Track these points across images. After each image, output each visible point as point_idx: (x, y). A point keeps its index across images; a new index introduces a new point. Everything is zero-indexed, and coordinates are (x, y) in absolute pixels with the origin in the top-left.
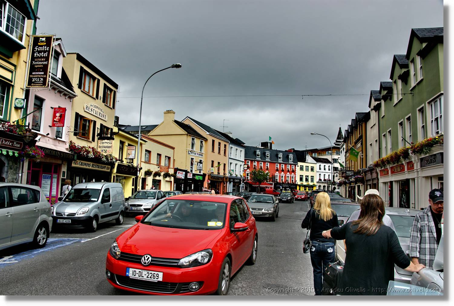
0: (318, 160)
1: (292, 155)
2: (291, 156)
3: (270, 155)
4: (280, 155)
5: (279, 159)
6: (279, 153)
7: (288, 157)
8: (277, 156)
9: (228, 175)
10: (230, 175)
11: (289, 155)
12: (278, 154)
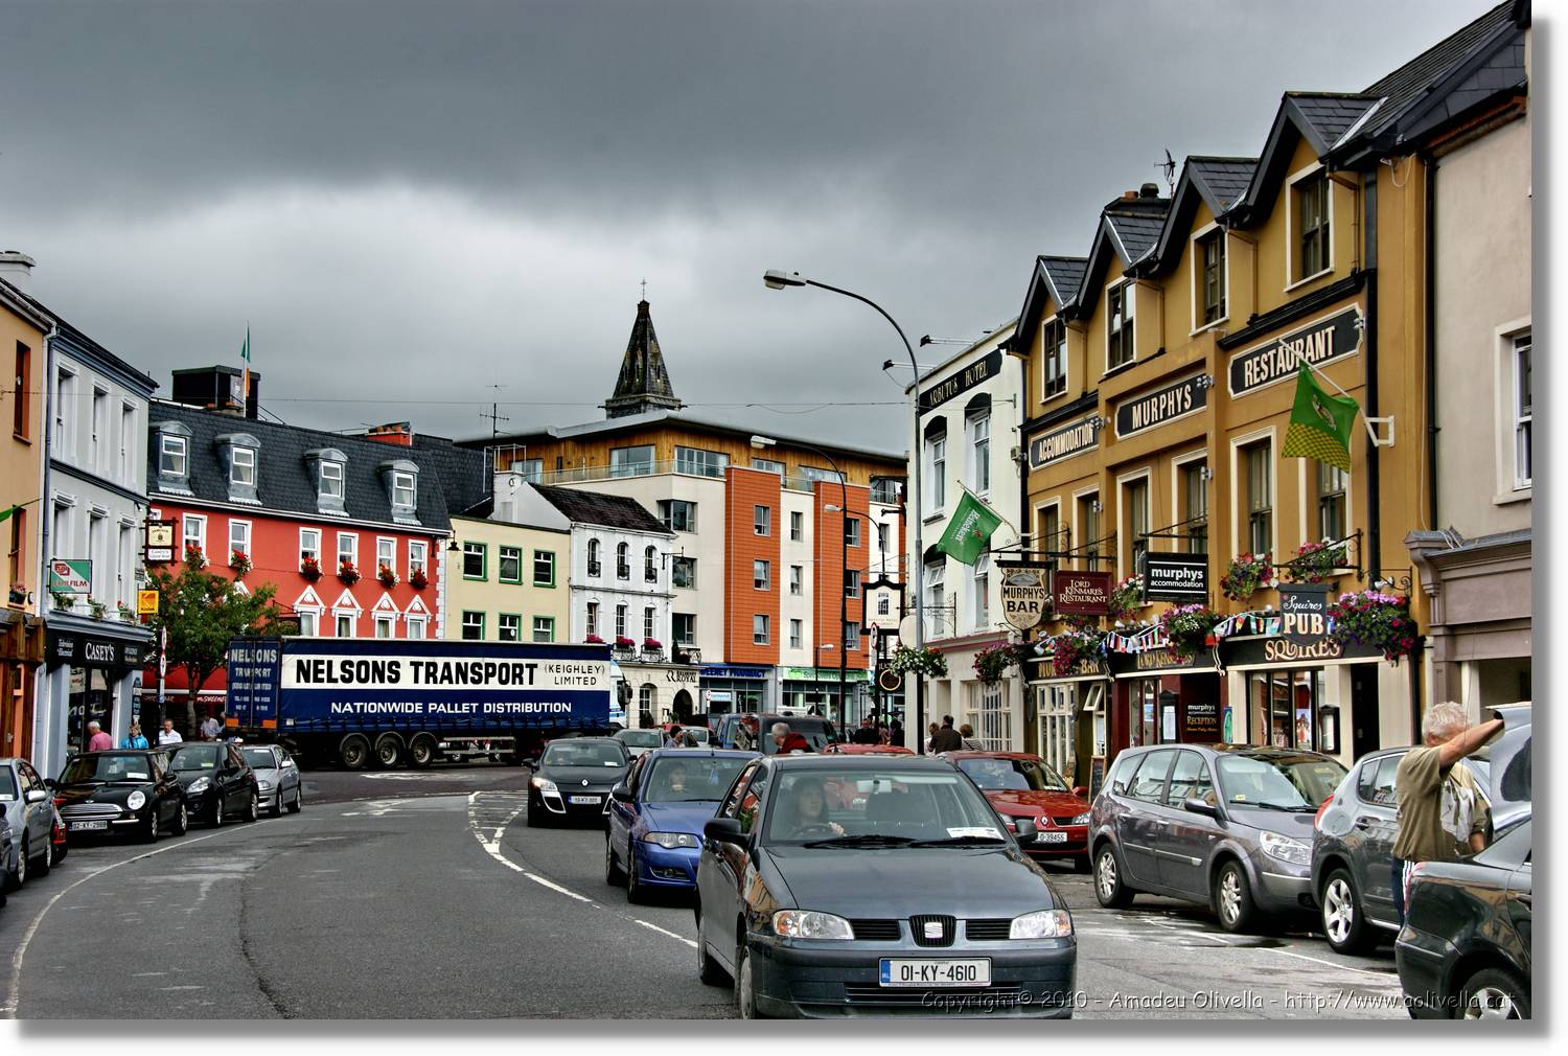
0: (578, 508)
1: (414, 468)
2: (404, 471)
3: (262, 462)
4: (333, 464)
5: (321, 495)
6: (322, 452)
7: (381, 480)
8: (307, 468)
9: (39, 607)
10: (52, 605)
11: (391, 468)
12: (315, 458)
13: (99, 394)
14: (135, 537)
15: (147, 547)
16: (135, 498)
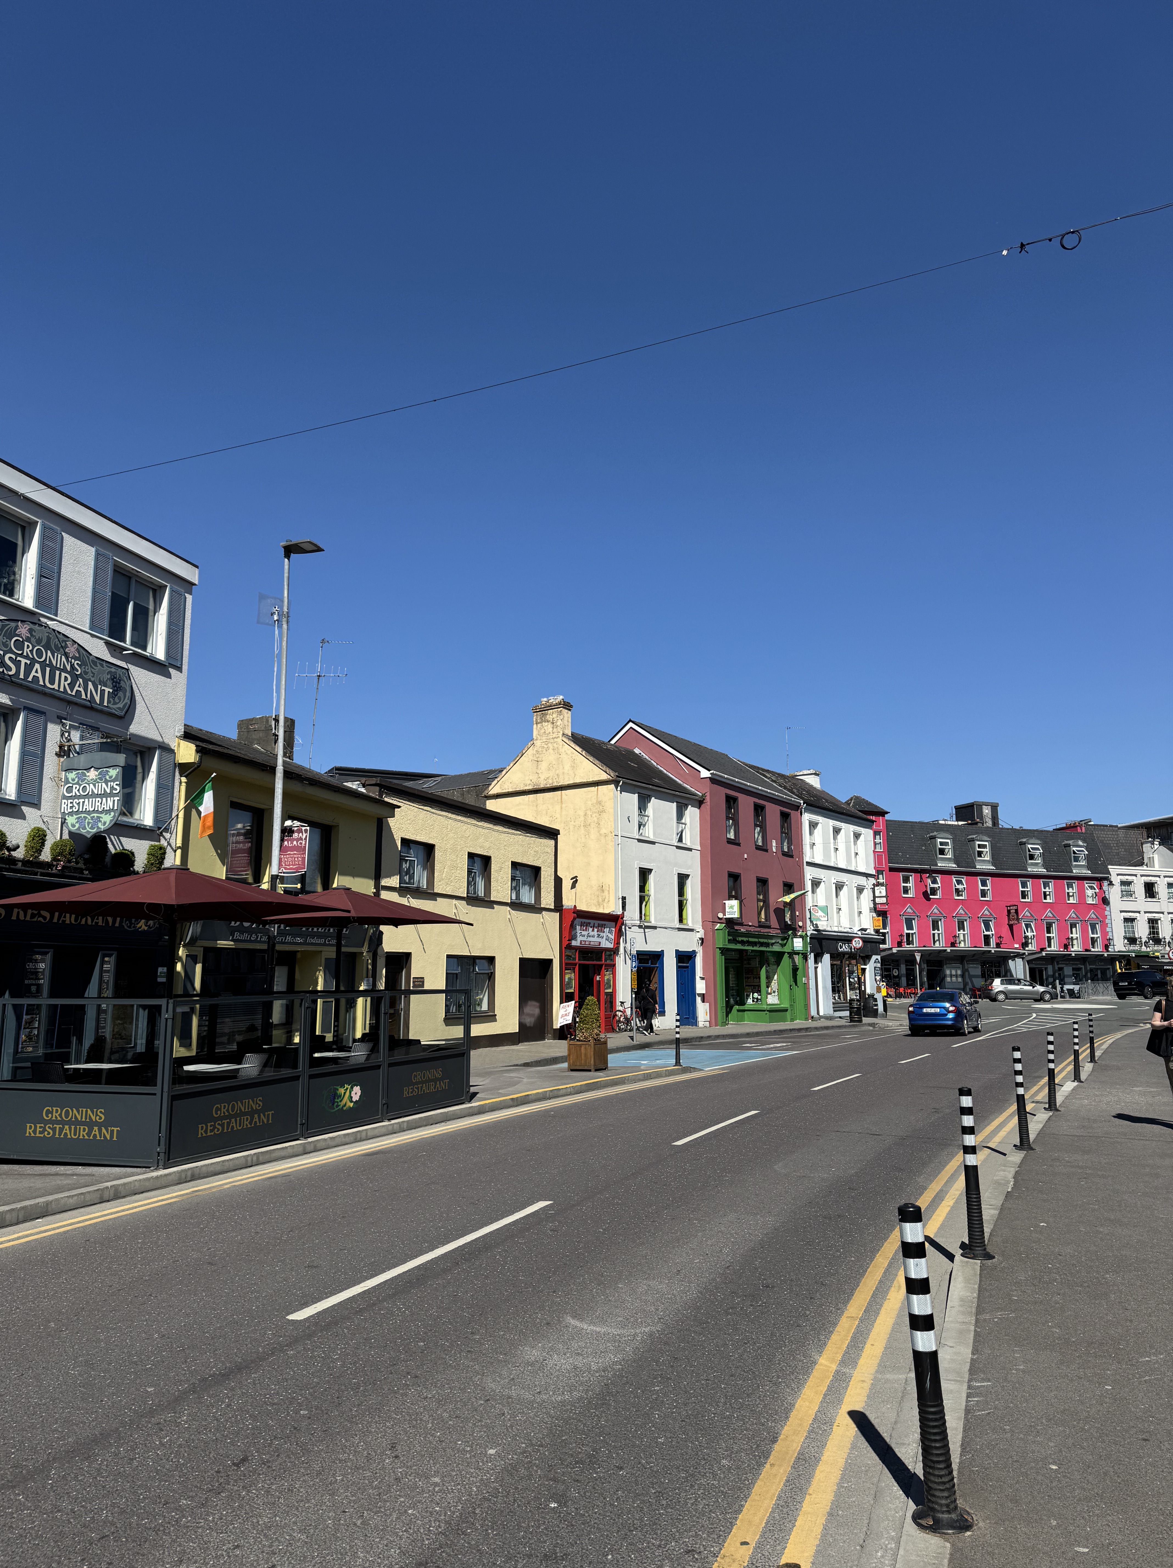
1: (1083, 844)
2: (1077, 846)
3: (992, 848)
4: (1035, 847)
5: (1029, 861)
6: (1028, 840)
7: (1065, 852)
8: (1020, 850)
11: (1070, 845)
12: (1025, 844)
13: (837, 831)
14: (867, 895)
15: (874, 897)
16: (867, 875)
